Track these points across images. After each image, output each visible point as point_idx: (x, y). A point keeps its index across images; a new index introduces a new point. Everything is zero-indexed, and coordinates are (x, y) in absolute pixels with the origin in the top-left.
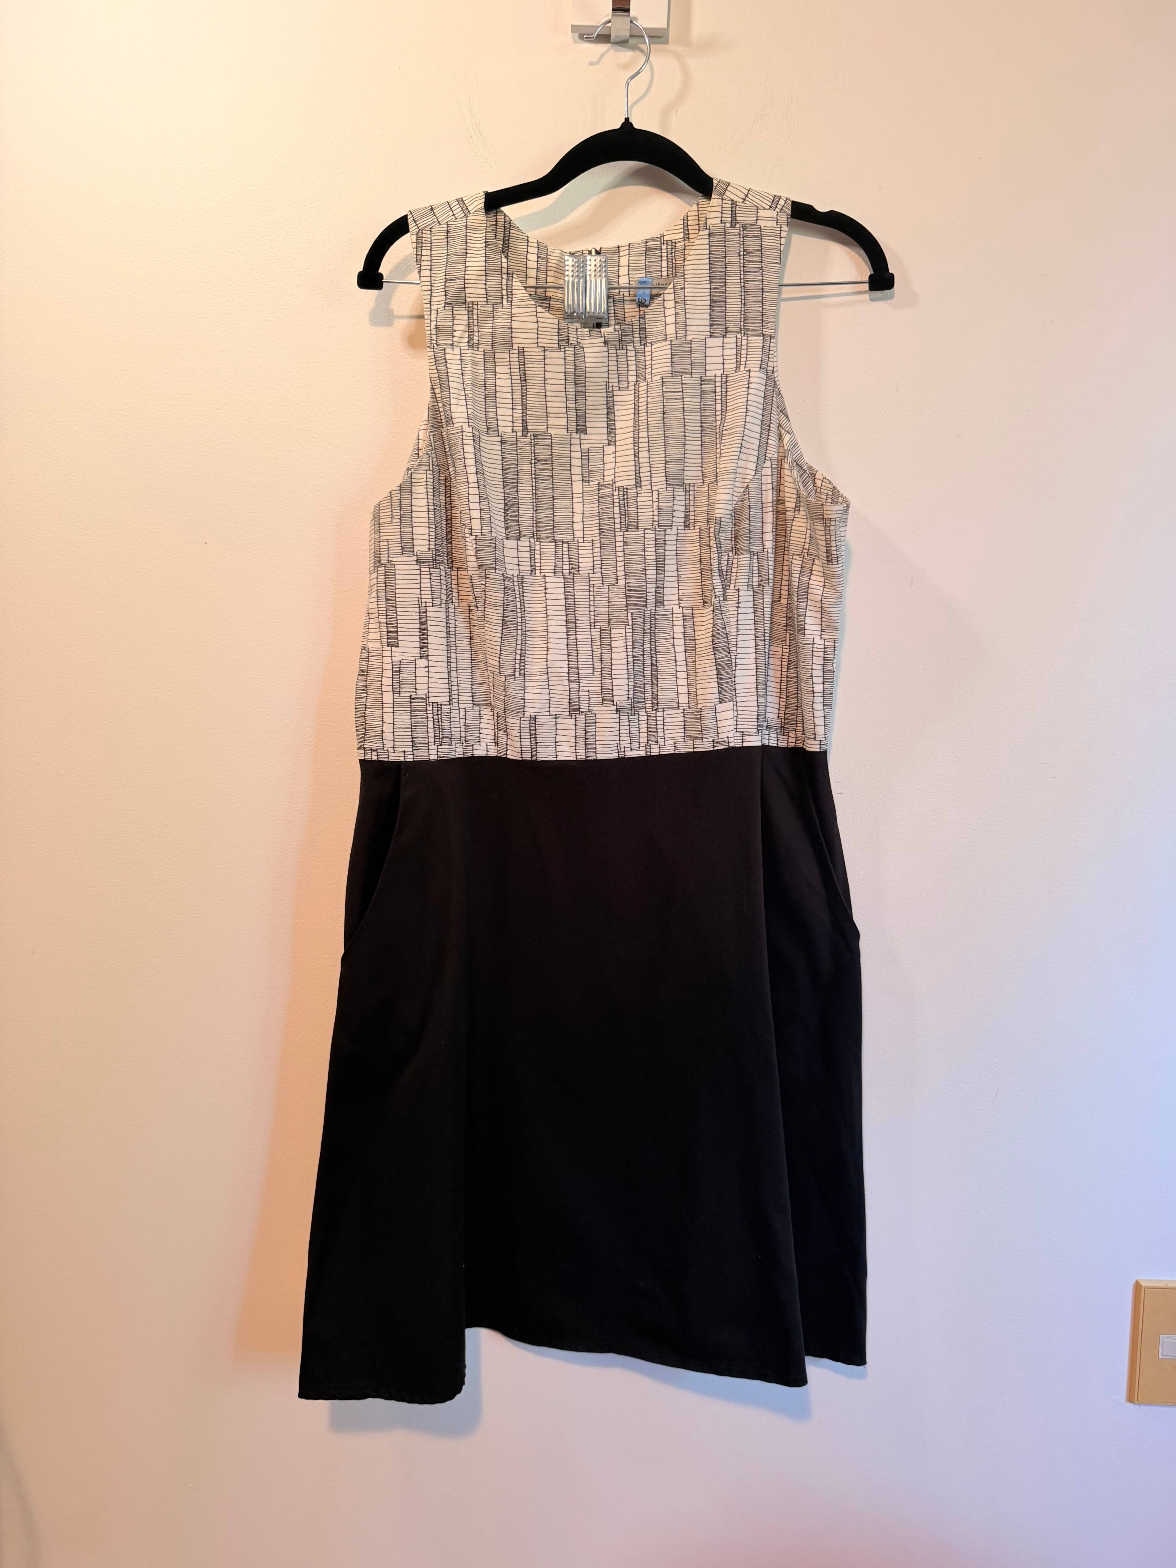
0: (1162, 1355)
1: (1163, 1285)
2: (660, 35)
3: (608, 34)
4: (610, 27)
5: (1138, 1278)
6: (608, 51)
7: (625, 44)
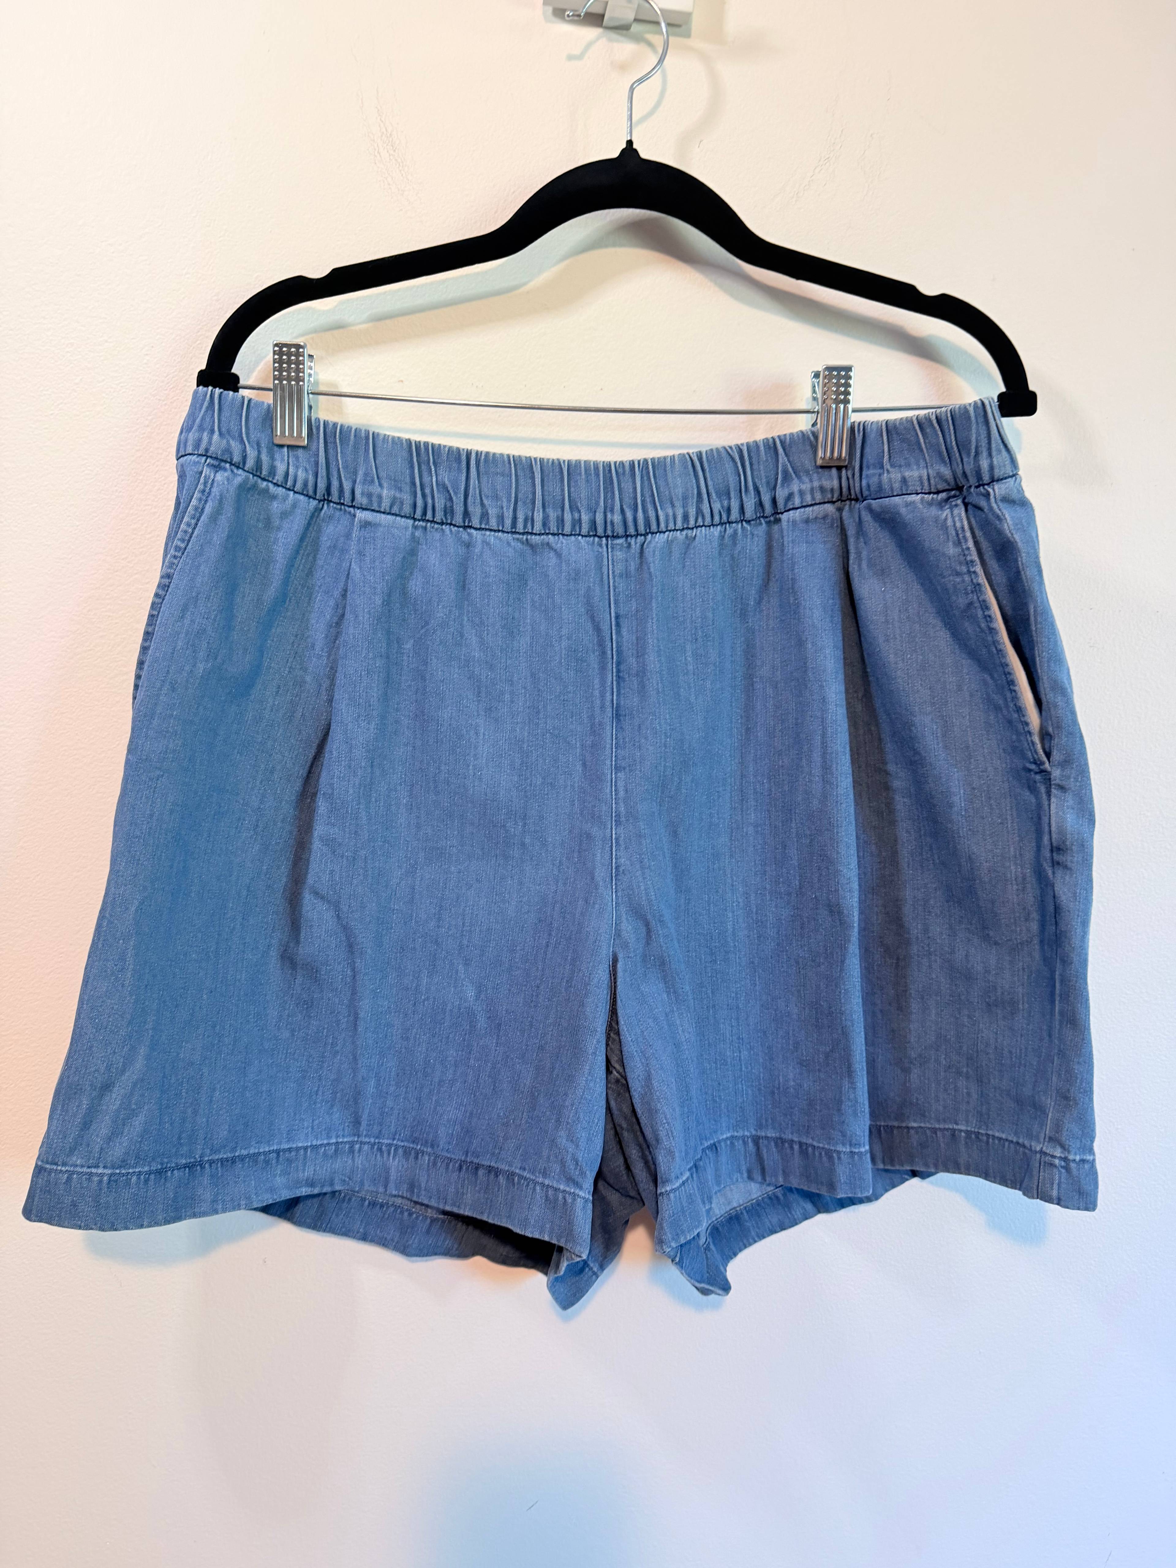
2: (682, 24)
3: (601, 12)
6: (598, 39)
7: (624, 32)
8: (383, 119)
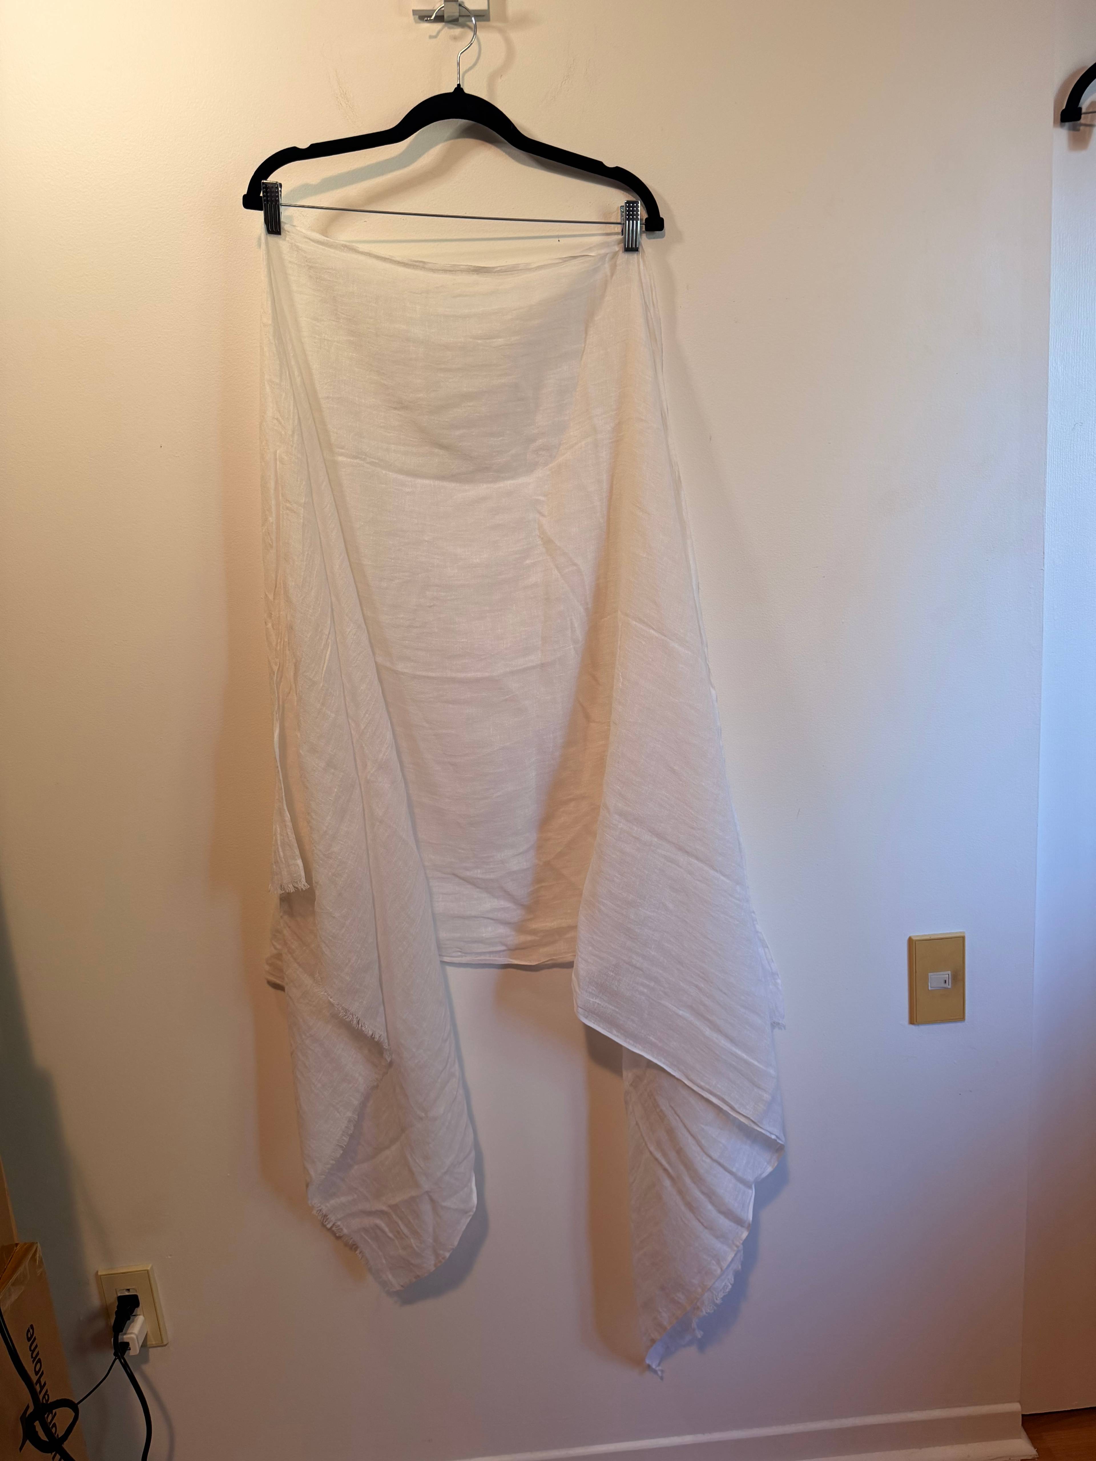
0: (931, 987)
1: (928, 938)
2: (484, 16)
3: (442, 15)
4: (443, 10)
5: (911, 935)
6: (443, 28)
7: (456, 23)
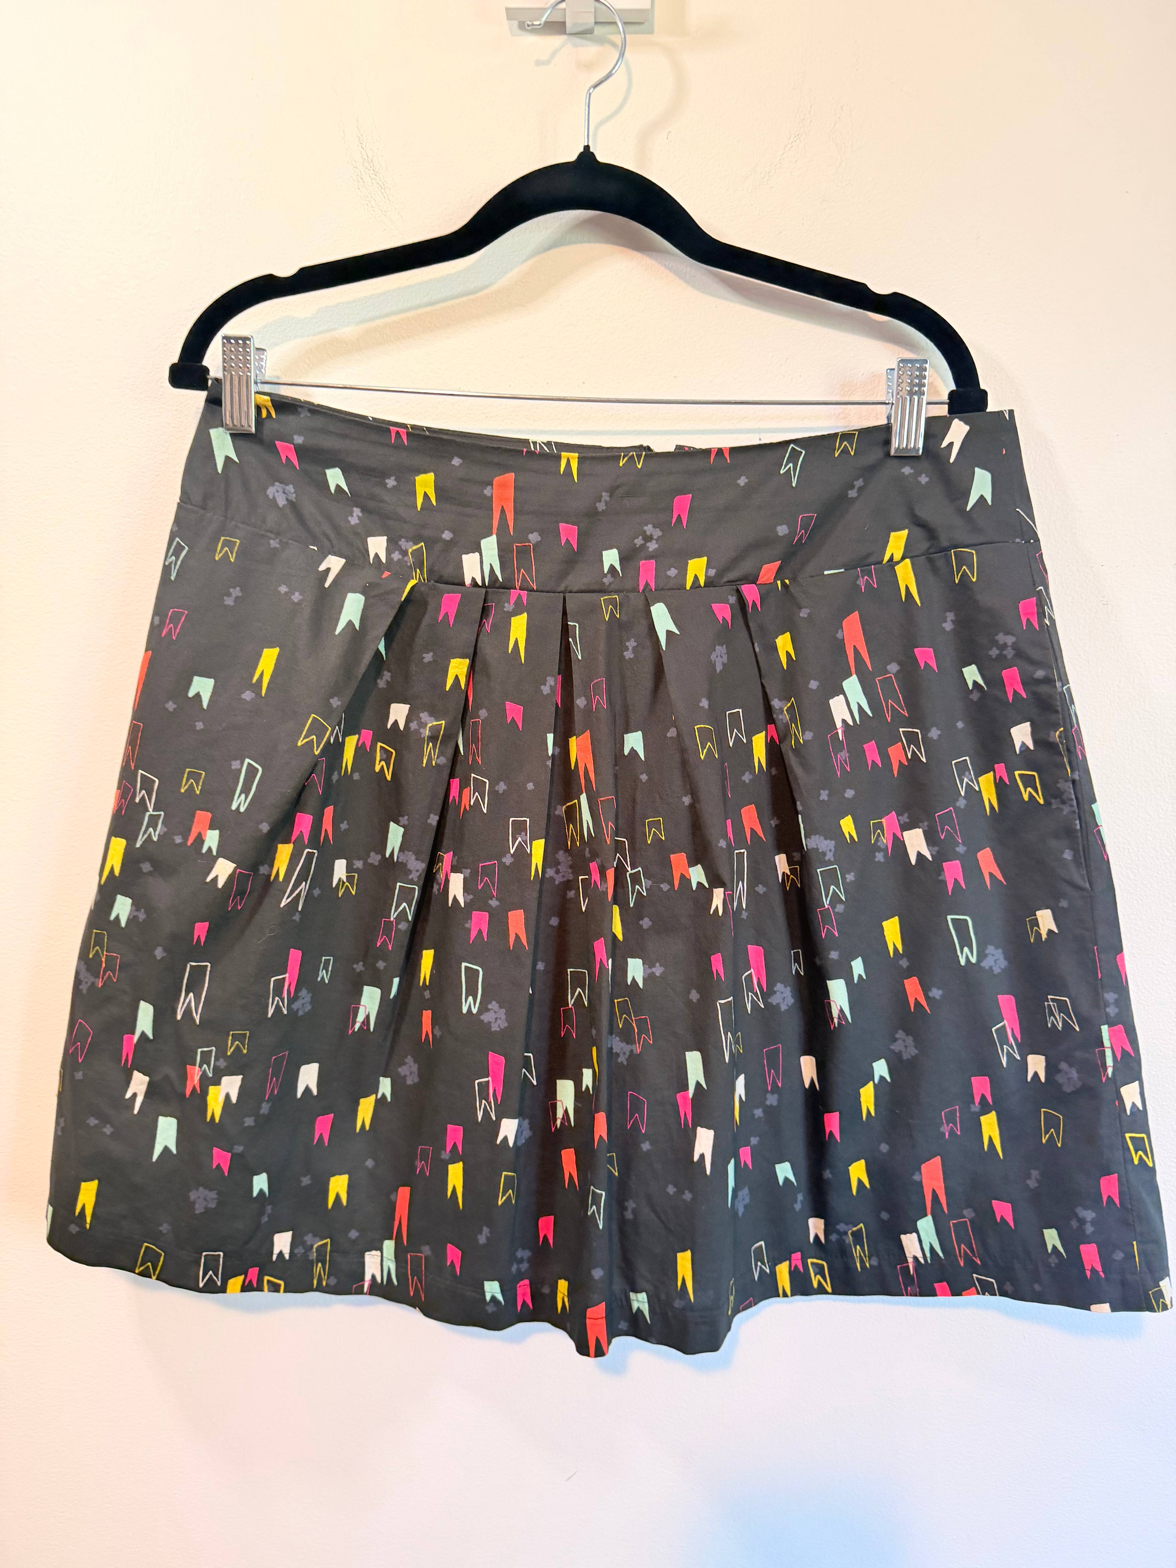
2: (641, 21)
3: (561, 20)
4: (565, 9)
6: (563, 46)
7: (588, 35)
8: (364, 146)
